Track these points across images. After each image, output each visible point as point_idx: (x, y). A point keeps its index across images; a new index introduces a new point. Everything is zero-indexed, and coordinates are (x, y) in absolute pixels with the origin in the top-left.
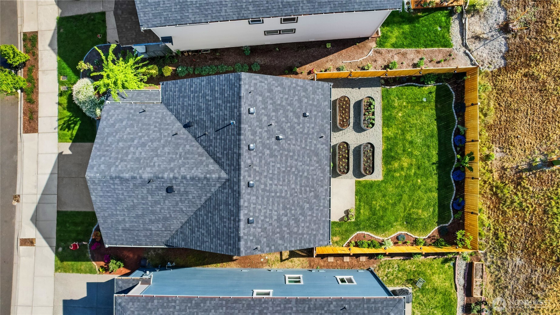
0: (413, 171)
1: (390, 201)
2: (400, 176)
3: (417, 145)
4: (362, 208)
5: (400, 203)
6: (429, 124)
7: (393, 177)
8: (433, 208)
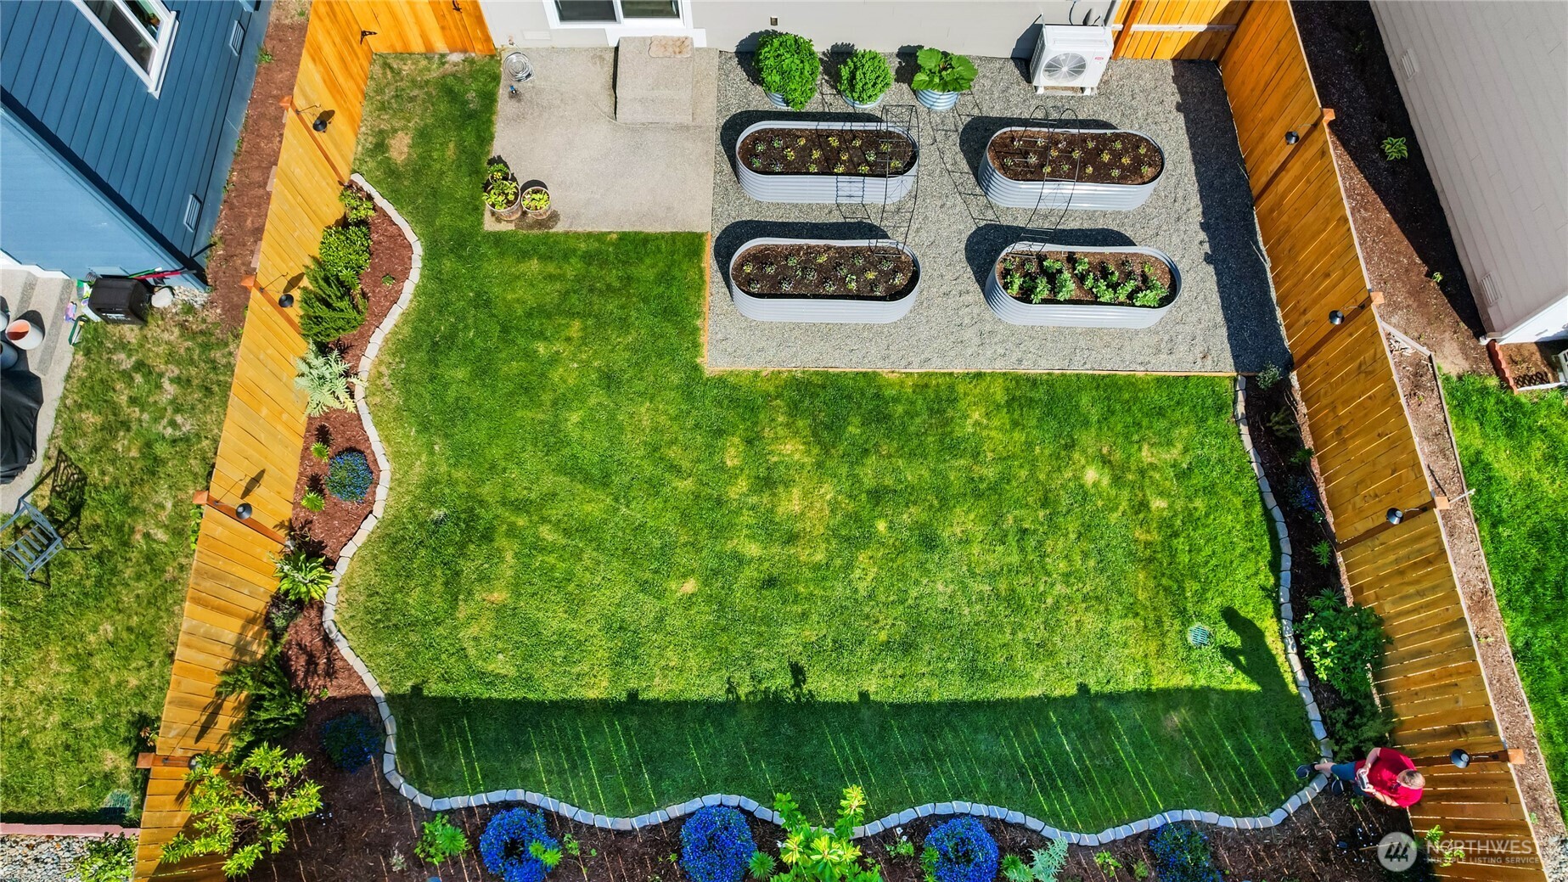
0: (753, 549)
1: (575, 417)
2: (722, 468)
3: (915, 574)
4: (551, 268)
5: (561, 470)
6: (1051, 654)
7: (720, 433)
8: (512, 672)
